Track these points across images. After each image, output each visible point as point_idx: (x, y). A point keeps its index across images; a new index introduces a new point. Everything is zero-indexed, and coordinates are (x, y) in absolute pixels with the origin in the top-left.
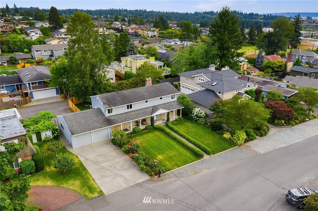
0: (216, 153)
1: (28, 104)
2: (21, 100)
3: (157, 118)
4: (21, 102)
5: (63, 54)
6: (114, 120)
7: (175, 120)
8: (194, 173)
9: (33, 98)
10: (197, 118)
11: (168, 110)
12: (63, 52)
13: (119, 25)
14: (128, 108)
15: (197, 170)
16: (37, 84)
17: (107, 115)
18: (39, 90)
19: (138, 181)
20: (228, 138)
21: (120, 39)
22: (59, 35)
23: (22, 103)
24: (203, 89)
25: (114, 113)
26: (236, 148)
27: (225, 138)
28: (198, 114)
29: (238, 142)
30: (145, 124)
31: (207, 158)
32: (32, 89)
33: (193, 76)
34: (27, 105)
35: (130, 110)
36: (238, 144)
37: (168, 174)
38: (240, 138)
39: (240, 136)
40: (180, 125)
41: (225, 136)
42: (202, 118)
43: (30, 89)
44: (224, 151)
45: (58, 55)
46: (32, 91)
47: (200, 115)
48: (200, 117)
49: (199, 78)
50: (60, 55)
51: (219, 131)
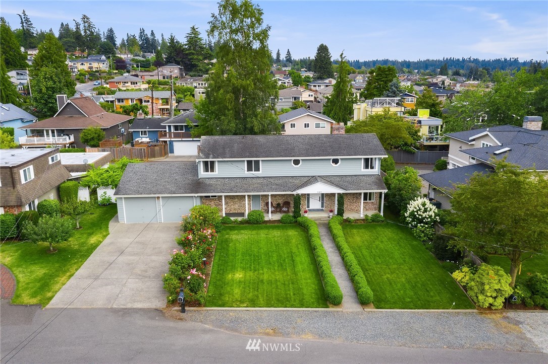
0: (388, 306)
1: (156, 159)
2: (144, 149)
3: (322, 207)
4: (144, 152)
5: (290, 106)
6: (210, 185)
7: (364, 218)
8: (271, 331)
9: (173, 153)
10: (413, 221)
11: (342, 188)
12: (291, 104)
13: (438, 79)
14: (249, 169)
15: (287, 328)
16: (184, 131)
17: (202, 173)
18: (183, 139)
19: (136, 304)
20: (463, 284)
21: (376, 78)
22: (317, 86)
23: (145, 155)
24: (474, 162)
25: (217, 173)
26: (465, 313)
27: (453, 281)
28: (417, 212)
29: (481, 297)
30: (284, 212)
31: (351, 310)
32: (173, 137)
33: (470, 139)
34: (153, 159)
35: (253, 173)
36: (481, 304)
37: (210, 312)
38: (487, 287)
39: (486, 281)
40: (363, 230)
41: (457, 275)
42: (426, 223)
43: (170, 137)
44: (416, 310)
45: (282, 107)
46: (172, 139)
47: (419, 215)
48: (421, 221)
49: (483, 142)
50: (285, 108)
51: (450, 261)
